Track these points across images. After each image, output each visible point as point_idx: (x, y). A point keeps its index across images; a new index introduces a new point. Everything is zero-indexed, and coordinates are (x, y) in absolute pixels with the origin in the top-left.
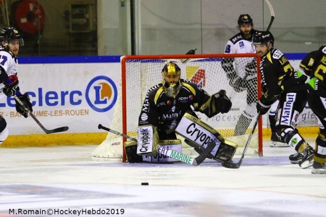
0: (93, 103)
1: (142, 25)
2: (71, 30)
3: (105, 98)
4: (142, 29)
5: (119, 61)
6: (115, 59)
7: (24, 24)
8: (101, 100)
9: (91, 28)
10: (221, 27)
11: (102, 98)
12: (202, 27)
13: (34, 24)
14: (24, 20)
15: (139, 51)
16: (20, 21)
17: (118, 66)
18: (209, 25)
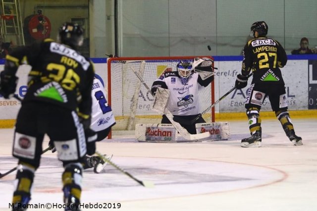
1: (124, 34)
4: (123, 38)
5: (106, 62)
6: (103, 61)
7: (35, 33)
12: (170, 36)
13: (43, 33)
14: (35, 30)
15: (121, 54)
16: (32, 31)
17: (105, 65)
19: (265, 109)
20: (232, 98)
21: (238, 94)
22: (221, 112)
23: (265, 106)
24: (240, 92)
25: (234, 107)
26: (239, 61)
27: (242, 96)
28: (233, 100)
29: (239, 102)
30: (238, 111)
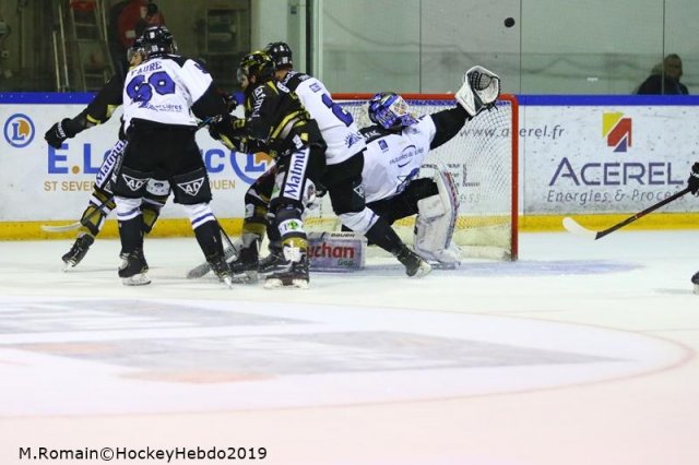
0: (243, 169)
1: (324, 45)
2: (206, 51)
3: (262, 162)
4: (324, 52)
8: (255, 165)
9: (239, 47)
10: (451, 49)
11: (258, 162)
12: (423, 50)
18: (433, 46)
19: (618, 208)
20: (552, 184)
21: (564, 175)
22: (527, 213)
23: (621, 203)
24: (569, 173)
25: (554, 203)
26: (565, 107)
27: (571, 180)
28: (553, 188)
29: (565, 193)
30: (562, 213)
